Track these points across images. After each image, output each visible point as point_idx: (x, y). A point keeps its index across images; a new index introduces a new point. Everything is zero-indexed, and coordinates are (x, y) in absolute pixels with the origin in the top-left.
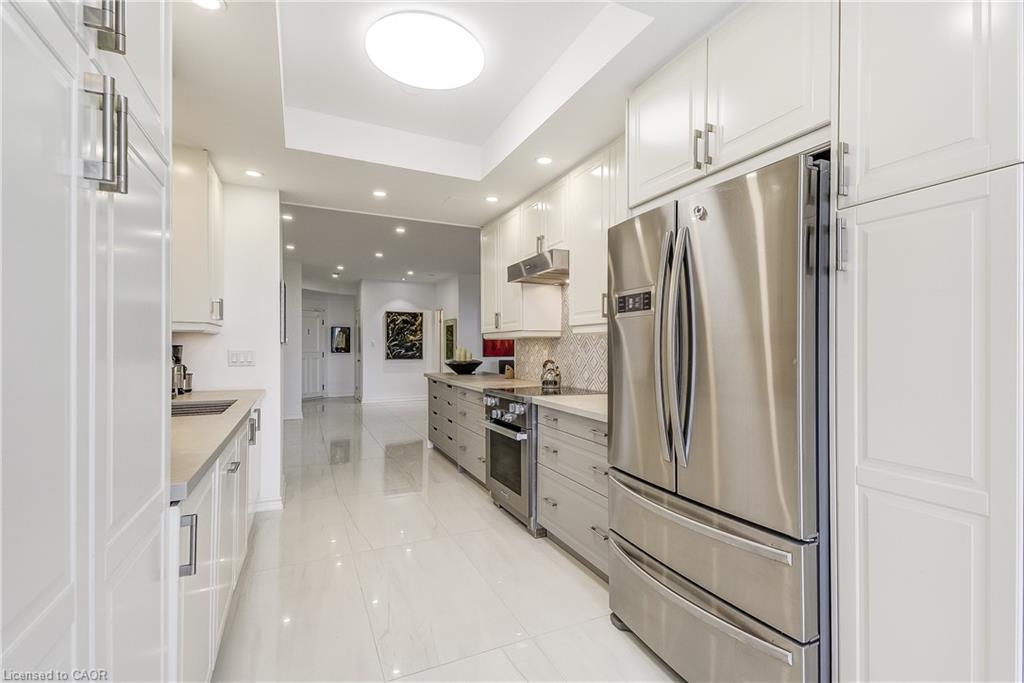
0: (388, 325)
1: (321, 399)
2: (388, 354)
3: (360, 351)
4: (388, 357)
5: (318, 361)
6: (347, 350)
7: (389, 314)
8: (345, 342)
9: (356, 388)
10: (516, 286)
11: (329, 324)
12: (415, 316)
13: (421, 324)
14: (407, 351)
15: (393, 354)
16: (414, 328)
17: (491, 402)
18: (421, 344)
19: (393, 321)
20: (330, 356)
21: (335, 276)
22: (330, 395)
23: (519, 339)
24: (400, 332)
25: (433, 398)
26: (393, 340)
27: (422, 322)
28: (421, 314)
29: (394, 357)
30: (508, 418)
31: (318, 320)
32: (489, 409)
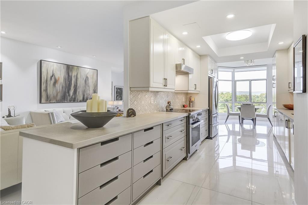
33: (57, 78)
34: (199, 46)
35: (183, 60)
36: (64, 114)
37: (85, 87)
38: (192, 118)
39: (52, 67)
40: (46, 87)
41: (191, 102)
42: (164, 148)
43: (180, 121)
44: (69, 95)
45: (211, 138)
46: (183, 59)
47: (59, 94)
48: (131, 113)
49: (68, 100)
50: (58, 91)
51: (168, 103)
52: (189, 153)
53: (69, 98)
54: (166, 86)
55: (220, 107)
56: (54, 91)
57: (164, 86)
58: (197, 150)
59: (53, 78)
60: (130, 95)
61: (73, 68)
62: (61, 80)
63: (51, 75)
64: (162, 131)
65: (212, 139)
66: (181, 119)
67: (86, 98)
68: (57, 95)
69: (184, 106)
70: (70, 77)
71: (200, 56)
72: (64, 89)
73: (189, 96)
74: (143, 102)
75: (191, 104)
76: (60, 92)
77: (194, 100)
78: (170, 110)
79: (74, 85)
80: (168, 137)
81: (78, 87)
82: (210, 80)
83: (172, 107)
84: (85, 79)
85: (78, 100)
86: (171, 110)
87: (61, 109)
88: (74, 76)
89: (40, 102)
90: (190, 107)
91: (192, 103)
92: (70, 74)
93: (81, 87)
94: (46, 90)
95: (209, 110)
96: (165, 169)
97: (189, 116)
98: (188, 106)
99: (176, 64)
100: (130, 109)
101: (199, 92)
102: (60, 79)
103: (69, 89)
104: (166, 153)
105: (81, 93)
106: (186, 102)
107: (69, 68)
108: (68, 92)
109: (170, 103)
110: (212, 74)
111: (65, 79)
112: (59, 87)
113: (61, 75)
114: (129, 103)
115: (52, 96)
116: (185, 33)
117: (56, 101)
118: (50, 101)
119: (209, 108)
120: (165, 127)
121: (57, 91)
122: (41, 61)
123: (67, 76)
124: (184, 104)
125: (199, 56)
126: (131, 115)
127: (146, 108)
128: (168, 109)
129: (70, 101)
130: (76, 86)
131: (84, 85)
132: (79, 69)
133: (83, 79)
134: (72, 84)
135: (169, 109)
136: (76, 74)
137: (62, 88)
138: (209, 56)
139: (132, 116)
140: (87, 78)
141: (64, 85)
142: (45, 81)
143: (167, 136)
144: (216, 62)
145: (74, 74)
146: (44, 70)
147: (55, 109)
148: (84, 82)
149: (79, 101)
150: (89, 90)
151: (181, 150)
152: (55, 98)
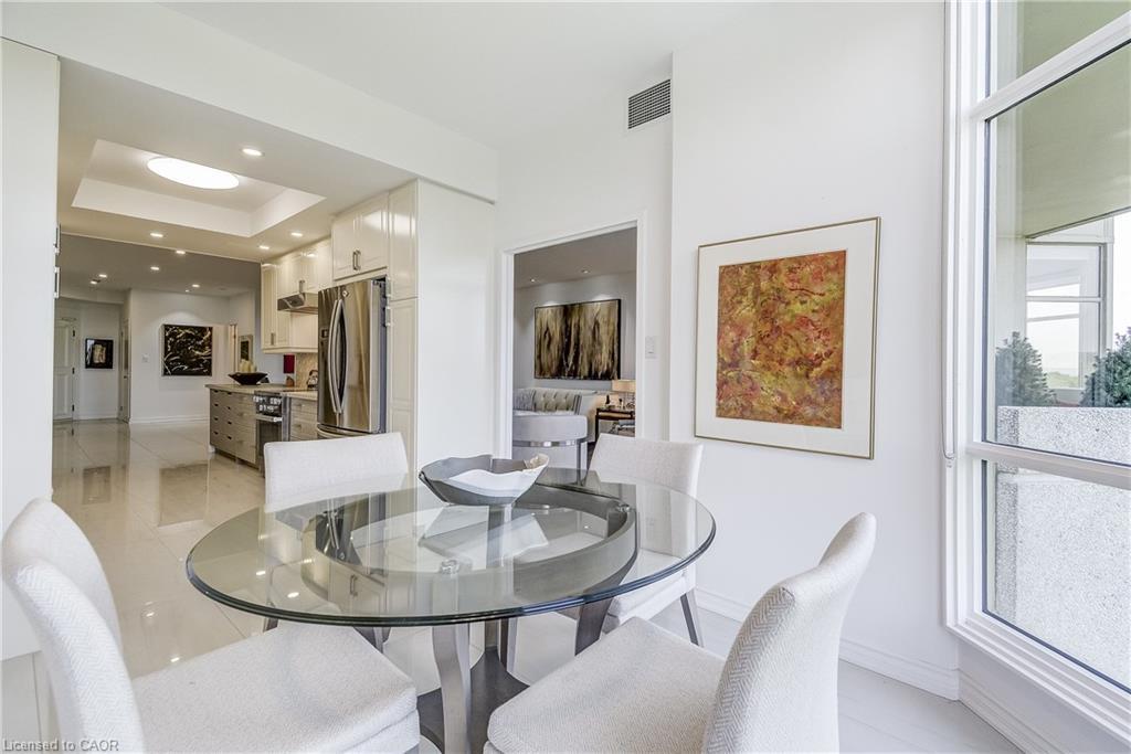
0: (166, 339)
1: (71, 421)
2: (165, 370)
3: (127, 366)
4: (165, 373)
5: (66, 377)
6: (108, 364)
7: (167, 327)
8: (105, 356)
9: (121, 409)
10: (285, 314)
11: (82, 335)
12: (202, 330)
13: (210, 338)
14: (191, 367)
15: (171, 369)
16: (200, 343)
17: (258, 399)
18: (210, 360)
19: (173, 335)
20: (83, 372)
21: (94, 283)
22: (82, 418)
23: (298, 353)
24: (183, 346)
25: (214, 406)
26: (171, 356)
27: (211, 336)
28: (211, 329)
29: (174, 374)
30: (271, 408)
31: (67, 331)
32: (258, 405)
33: (552, 333)
37: (593, 345)
39: (546, 316)
44: (568, 364)
47: (554, 362)
49: (566, 374)
53: (567, 370)
59: (547, 334)
61: (573, 310)
62: (557, 336)
63: (545, 328)
67: (595, 370)
68: (552, 364)
70: (568, 329)
72: (560, 353)
76: (555, 357)
79: (575, 343)
81: (580, 346)
84: (593, 327)
85: (580, 376)
88: (575, 325)
92: (569, 323)
93: (585, 347)
103: (567, 354)
105: (586, 360)
107: (567, 312)
108: (566, 360)
111: (562, 333)
112: (554, 350)
113: (556, 327)
115: (546, 366)
117: (551, 375)
121: (552, 357)
123: (564, 327)
129: (570, 377)
131: (591, 340)
132: (582, 308)
133: (590, 327)
134: (571, 341)
136: (577, 321)
137: (558, 351)
140: (597, 323)
141: (561, 345)
145: (574, 321)
148: (590, 333)
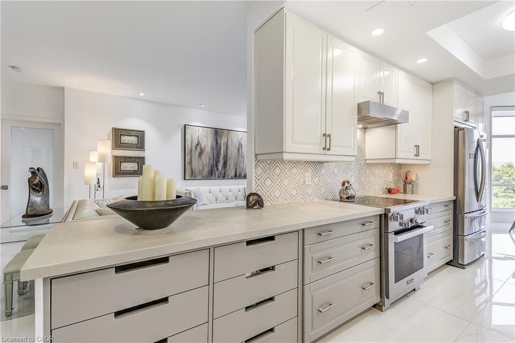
33: (203, 147)
34: (422, 61)
35: (381, 94)
36: (210, 194)
37: (238, 158)
38: (395, 219)
39: (198, 133)
40: (191, 159)
41: (407, 183)
42: (306, 282)
43: (359, 224)
44: (217, 169)
45: (462, 266)
46: (379, 93)
47: (205, 168)
48: (254, 202)
49: (217, 176)
50: (205, 163)
51: (343, 184)
52: (388, 298)
53: (217, 174)
54: (329, 149)
55: (504, 194)
56: (200, 164)
57: (324, 149)
58: (414, 290)
59: (198, 147)
60: (256, 168)
61: (222, 133)
62: (208, 150)
63: (197, 143)
64: (303, 246)
65: (464, 268)
66: (362, 221)
67: (239, 172)
68: (203, 169)
69: (390, 191)
70: (218, 146)
71: (433, 84)
72: (211, 161)
73: (404, 171)
74: (286, 182)
75: (409, 187)
76: (206, 164)
77: (417, 179)
78: (348, 198)
79: (224, 156)
80: (320, 259)
81: (228, 158)
82: (458, 134)
83: (351, 192)
84: (237, 147)
85: (228, 177)
86: (350, 199)
87: (207, 188)
88: (224, 144)
89: (185, 179)
90: (405, 192)
91: (410, 185)
92: (219, 141)
93: (232, 158)
94: (191, 163)
95: (455, 202)
96: (312, 328)
97: (386, 215)
98: (402, 191)
99: (358, 104)
100: (251, 194)
101: (428, 162)
102: (207, 148)
103: (217, 162)
104: (314, 294)
105: (232, 166)
106: (396, 182)
107: (217, 133)
108: (217, 166)
109: (346, 185)
110: (467, 120)
111: (212, 148)
112: (205, 158)
113: (207, 143)
114: (254, 183)
115: (197, 171)
116: (378, 32)
117: (203, 177)
118: (195, 176)
119: (454, 198)
120: (310, 238)
121: (203, 164)
122: (185, 125)
123: (214, 143)
124: (392, 186)
125: (429, 84)
126: (254, 205)
127: (294, 192)
128: (342, 196)
129: (219, 178)
130: (227, 157)
131: (236, 155)
132: (229, 133)
133: (236, 146)
134: (220, 154)
135: (345, 196)
136: (225, 141)
137: (209, 159)
138: (457, 79)
139: (256, 207)
140: (240, 145)
141: (212, 156)
142: (189, 152)
143: (317, 256)
144: (479, 93)
145: (223, 140)
146: (188, 137)
147: (199, 187)
148: (236, 150)
149: (230, 178)
150: (243, 163)
151: (361, 289)
152: (201, 172)
